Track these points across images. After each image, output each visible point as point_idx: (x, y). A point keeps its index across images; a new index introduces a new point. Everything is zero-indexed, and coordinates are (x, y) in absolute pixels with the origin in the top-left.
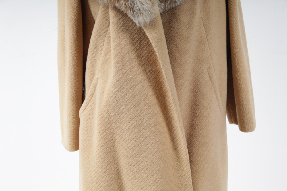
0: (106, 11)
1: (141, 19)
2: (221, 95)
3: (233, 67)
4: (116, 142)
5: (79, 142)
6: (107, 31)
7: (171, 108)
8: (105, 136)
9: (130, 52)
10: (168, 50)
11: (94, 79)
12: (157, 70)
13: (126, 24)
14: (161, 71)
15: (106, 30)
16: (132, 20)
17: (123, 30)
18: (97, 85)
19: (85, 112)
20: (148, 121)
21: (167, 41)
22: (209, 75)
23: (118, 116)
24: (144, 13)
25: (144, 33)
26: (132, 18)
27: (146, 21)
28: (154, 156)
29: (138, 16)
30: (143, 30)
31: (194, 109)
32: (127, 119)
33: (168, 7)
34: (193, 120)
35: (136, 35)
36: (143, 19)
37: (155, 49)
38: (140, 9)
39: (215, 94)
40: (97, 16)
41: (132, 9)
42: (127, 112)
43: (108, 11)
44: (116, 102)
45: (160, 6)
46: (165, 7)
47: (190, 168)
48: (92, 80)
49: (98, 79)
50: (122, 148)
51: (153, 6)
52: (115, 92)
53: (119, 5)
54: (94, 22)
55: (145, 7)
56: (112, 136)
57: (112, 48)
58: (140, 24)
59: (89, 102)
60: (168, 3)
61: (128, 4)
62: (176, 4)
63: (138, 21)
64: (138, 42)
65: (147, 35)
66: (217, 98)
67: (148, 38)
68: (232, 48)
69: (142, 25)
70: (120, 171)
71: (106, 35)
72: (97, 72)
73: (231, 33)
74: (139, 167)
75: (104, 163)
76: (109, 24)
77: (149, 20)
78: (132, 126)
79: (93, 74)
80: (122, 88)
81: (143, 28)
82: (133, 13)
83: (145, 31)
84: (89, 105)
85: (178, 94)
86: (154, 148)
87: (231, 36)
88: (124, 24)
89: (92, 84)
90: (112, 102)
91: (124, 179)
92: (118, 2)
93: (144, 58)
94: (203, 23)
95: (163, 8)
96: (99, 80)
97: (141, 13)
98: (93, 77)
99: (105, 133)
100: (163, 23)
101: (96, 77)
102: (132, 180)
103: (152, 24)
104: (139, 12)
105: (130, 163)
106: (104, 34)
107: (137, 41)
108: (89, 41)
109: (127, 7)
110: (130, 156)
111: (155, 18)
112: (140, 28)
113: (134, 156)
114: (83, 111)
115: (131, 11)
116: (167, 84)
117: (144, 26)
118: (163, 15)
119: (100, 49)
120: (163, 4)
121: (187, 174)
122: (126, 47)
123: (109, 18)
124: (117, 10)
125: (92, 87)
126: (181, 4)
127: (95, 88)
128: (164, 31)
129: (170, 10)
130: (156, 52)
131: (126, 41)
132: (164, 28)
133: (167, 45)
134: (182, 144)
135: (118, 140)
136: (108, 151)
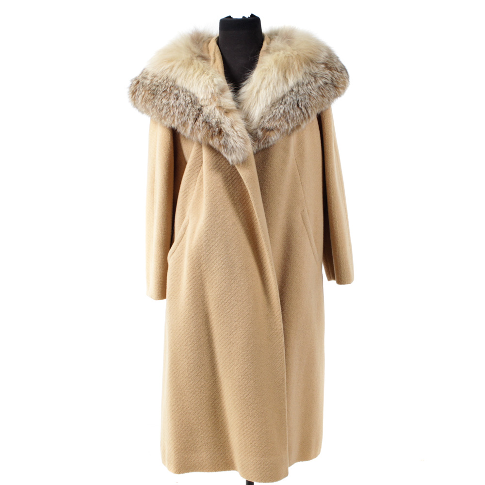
0: (199, 150)
1: (234, 157)
2: (316, 243)
3: (329, 214)
4: (205, 285)
5: (166, 288)
6: (199, 171)
7: (263, 251)
8: (195, 278)
9: (222, 191)
10: (261, 191)
11: (185, 220)
12: (249, 211)
13: (219, 163)
14: (253, 212)
15: (198, 169)
16: (225, 159)
17: (216, 168)
18: (187, 226)
19: (174, 255)
20: (239, 262)
21: (260, 182)
22: (303, 219)
23: (209, 256)
24: (237, 150)
25: (237, 172)
26: (225, 155)
27: (239, 159)
28: (244, 299)
29: (231, 154)
30: (236, 169)
31: (287, 254)
32: (218, 259)
33: (262, 147)
34: (285, 266)
35: (229, 174)
36: (236, 157)
37: (248, 187)
38: (233, 147)
39: (309, 239)
40: (189, 157)
41: (225, 146)
42: (217, 252)
43: (202, 150)
44: (207, 242)
45: (253, 145)
46: (258, 147)
47: (281, 314)
48: (182, 222)
49: (188, 220)
50: (211, 290)
51: (246, 144)
52: (206, 231)
53: (213, 142)
54: (186, 163)
55: (238, 146)
56: (202, 278)
57: (204, 187)
58: (232, 162)
59: (178, 244)
60: (262, 142)
61: (222, 142)
62: (269, 144)
63: (231, 158)
64: (231, 181)
65: (240, 173)
66: (311, 244)
67: (241, 178)
68: (328, 194)
69: (235, 164)
70: (208, 317)
71: (198, 175)
72: (187, 213)
73: (327, 178)
74: (229, 310)
75: (192, 307)
76: (202, 164)
77: (242, 158)
78: (223, 267)
79: (183, 215)
80: (213, 227)
81: (236, 166)
82: (227, 151)
83: (238, 170)
84: (178, 247)
85: (270, 237)
86: (244, 290)
87: (327, 181)
88: (217, 162)
89: (182, 225)
90: (203, 241)
91: (213, 325)
92: (211, 139)
93: (236, 198)
94: (297, 165)
95: (256, 147)
96: (190, 221)
97: (234, 151)
98: (183, 219)
99: (194, 275)
100: (257, 163)
101: (186, 218)
102: (221, 325)
103: (245, 163)
104: (232, 150)
105: (220, 307)
106: (197, 174)
107: (229, 180)
108: (181, 181)
109: (220, 144)
110: (219, 299)
111: (248, 157)
112: (233, 167)
113: (224, 298)
114: (172, 254)
115: (224, 149)
116: (259, 224)
117: (237, 165)
118: (256, 154)
119: (192, 189)
120: (257, 143)
121: (278, 321)
122: (219, 185)
123: (202, 158)
124: (211, 148)
125: (182, 228)
126: (274, 144)
127: (185, 229)
128: (258, 172)
129: (263, 150)
130: (249, 190)
131: (218, 179)
132: (257, 169)
133: (260, 186)
134: (274, 288)
135: (207, 282)
136: (197, 294)
